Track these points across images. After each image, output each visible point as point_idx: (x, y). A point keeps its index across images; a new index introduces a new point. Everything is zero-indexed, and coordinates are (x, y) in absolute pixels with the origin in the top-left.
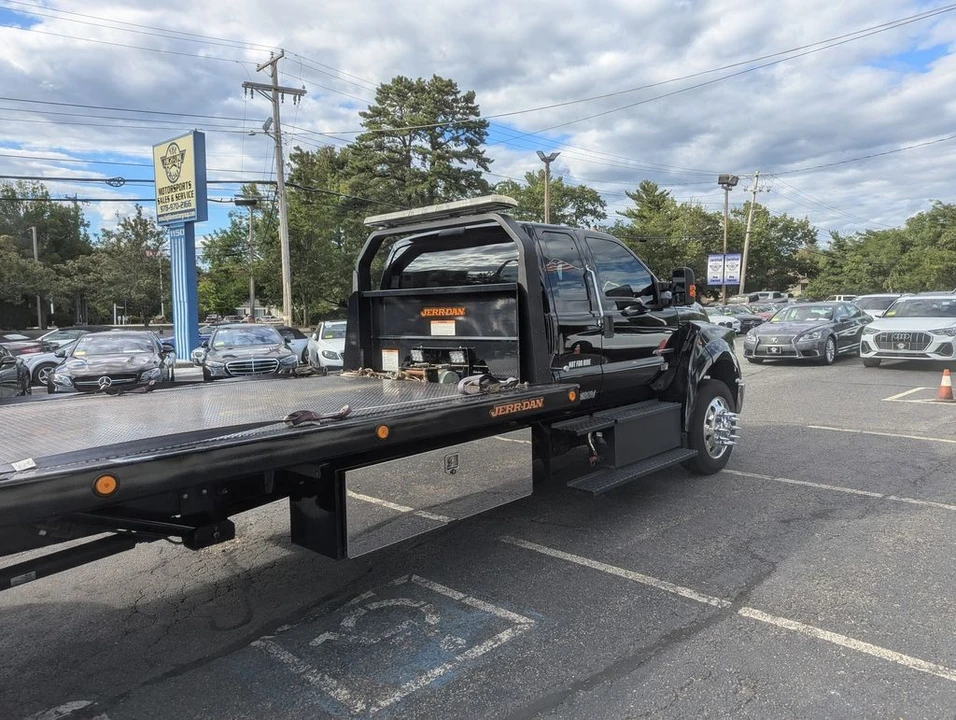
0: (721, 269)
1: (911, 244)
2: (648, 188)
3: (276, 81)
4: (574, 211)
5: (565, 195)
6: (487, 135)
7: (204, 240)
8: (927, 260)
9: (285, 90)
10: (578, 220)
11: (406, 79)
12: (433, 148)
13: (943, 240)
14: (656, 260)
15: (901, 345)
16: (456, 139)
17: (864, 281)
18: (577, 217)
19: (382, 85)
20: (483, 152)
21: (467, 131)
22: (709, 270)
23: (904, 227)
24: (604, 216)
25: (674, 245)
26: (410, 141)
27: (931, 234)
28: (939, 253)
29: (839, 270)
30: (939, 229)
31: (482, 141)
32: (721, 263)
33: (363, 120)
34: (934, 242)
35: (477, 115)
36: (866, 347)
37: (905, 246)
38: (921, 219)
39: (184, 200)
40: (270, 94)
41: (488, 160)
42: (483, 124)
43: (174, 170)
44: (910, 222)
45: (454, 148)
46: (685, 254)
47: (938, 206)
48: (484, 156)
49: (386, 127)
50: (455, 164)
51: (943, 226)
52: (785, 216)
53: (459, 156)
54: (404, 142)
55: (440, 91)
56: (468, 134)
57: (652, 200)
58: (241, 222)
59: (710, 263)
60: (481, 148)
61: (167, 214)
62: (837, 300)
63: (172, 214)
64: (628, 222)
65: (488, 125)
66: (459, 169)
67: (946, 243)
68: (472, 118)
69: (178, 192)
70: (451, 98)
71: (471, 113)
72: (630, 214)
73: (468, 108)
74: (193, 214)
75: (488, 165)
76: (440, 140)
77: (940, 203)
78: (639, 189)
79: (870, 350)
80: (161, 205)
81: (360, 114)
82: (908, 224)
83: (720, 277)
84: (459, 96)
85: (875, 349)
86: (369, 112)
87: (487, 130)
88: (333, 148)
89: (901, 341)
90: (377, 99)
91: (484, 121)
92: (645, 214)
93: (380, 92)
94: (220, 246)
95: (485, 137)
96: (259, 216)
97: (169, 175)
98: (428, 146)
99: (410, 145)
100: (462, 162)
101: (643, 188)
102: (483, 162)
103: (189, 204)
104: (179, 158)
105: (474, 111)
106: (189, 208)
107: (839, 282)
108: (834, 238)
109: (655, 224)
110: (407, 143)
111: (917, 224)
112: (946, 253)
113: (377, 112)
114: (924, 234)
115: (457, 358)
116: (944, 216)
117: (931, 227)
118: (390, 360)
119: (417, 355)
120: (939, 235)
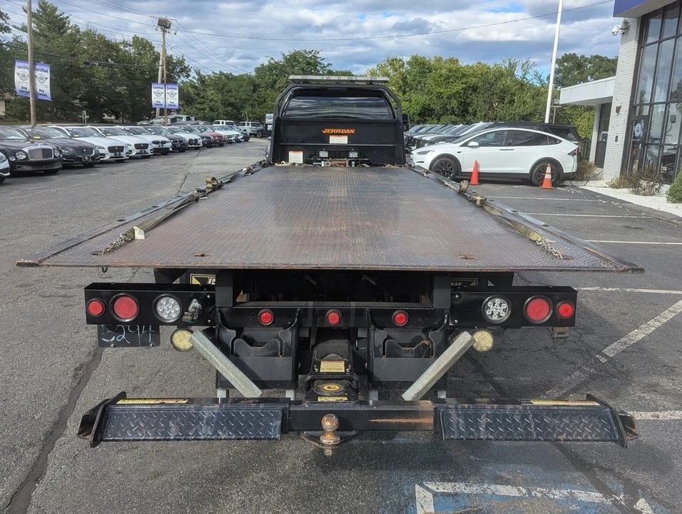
0: (163, 95)
1: (258, 86)
2: (46, 9)
8: (270, 98)
13: (277, 85)
17: (220, 110)
22: (153, 95)
23: (253, 73)
27: (271, 80)
28: (276, 94)
29: (203, 100)
30: (275, 77)
32: (163, 91)
37: (256, 87)
38: (263, 68)
44: (257, 70)
47: (272, 61)
51: (276, 75)
59: (153, 90)
62: (221, 124)
67: (279, 88)
77: (273, 59)
78: (38, 8)
82: (256, 71)
83: (162, 101)
107: (203, 109)
108: (197, 74)
111: (260, 71)
114: (266, 79)
115: (353, 155)
116: (276, 68)
117: (270, 75)
118: (296, 157)
119: (323, 154)
120: (275, 82)
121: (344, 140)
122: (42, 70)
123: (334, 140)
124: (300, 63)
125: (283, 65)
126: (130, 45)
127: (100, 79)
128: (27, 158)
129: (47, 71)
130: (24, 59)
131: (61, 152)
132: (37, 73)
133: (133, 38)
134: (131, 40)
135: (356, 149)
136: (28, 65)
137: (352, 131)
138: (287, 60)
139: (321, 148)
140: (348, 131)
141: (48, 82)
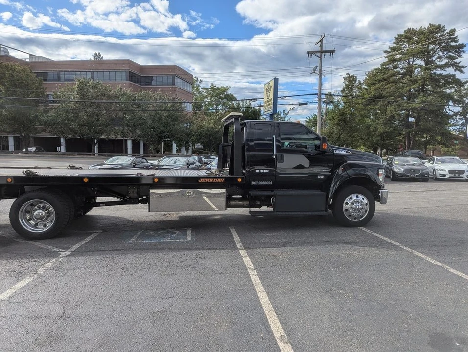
3: (322, 49)
6: (464, 52)
7: (306, 119)
9: (325, 52)
11: (413, 29)
12: (426, 64)
16: (440, 58)
20: (459, 62)
26: (413, 62)
31: (460, 56)
33: (385, 55)
35: (457, 41)
40: (319, 55)
41: (463, 67)
42: (461, 46)
43: (269, 94)
45: (438, 63)
48: (460, 64)
49: (397, 57)
50: (439, 72)
56: (450, 54)
60: (458, 60)
61: (266, 112)
65: (465, 46)
66: (441, 74)
68: (453, 44)
69: (269, 103)
70: (439, 35)
71: (452, 41)
73: (450, 39)
75: (462, 69)
76: (431, 59)
80: (265, 108)
81: (384, 52)
84: (445, 32)
86: (389, 50)
87: (464, 49)
90: (394, 43)
91: (462, 44)
93: (396, 39)
94: (313, 122)
95: (462, 54)
96: (331, 106)
98: (423, 64)
102: (459, 68)
104: (270, 89)
105: (455, 40)
106: (271, 109)
110: (411, 63)
113: (393, 49)
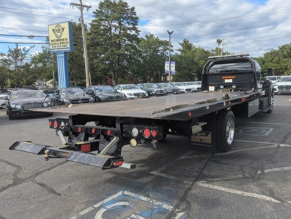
1: (265, 62)
2: (186, 42)
3: (81, 3)
4: (163, 48)
5: (160, 43)
6: (138, 22)
8: (270, 66)
9: (84, 6)
10: (164, 52)
12: (120, 26)
13: (274, 61)
14: (190, 66)
15: (284, 89)
16: (128, 23)
18: (164, 51)
19: (101, 2)
20: (137, 28)
21: (131, 20)
23: (263, 56)
24: (173, 51)
25: (195, 61)
26: (111, 23)
28: (273, 65)
30: (273, 57)
31: (137, 24)
34: (272, 61)
35: (136, 15)
36: (275, 89)
38: (268, 53)
39: (64, 44)
40: (79, 7)
41: (139, 31)
42: (137, 18)
43: (59, 34)
44: (265, 55)
45: (128, 26)
46: (199, 64)
48: (138, 29)
49: (103, 18)
50: (129, 32)
51: (274, 56)
52: (227, 52)
53: (130, 29)
54: (109, 23)
55: (123, 6)
56: (132, 21)
57: (187, 46)
58: (46, 50)
60: (137, 27)
61: (55, 49)
63: (58, 49)
64: (179, 53)
65: (139, 19)
66: (130, 34)
67: (275, 61)
68: (134, 16)
69: (61, 41)
70: (126, 8)
72: (180, 50)
73: (132, 12)
74: (68, 49)
75: (139, 33)
76: (122, 23)
77: (273, 49)
78: (183, 42)
79: (276, 90)
80: (52, 45)
81: (93, 12)
84: (129, 8)
85: (278, 90)
86: (96, 12)
87: (138, 20)
88: (75, 23)
89: (284, 88)
90: (99, 7)
91: (137, 17)
92: (185, 50)
93: (100, 4)
95: (137, 23)
97: (56, 36)
98: (117, 25)
99: (111, 24)
100: (131, 32)
101: (184, 41)
102: (137, 31)
103: (67, 46)
104: (62, 30)
105: (134, 13)
106: (66, 47)
109: (189, 53)
110: (110, 23)
111: (266, 55)
112: (275, 65)
113: (99, 12)
114: (269, 59)
115: (234, 87)
116: (274, 53)
117: (270, 56)
118: (212, 88)
119: (222, 87)
120: (273, 59)
121: (230, 81)
122: (173, 64)
123: (227, 81)
124: (286, 49)
125: (278, 51)
126: (214, 51)
127: (201, 65)
128: (155, 93)
129: (174, 64)
130: (168, 60)
131: (166, 91)
132: (172, 65)
133: (216, 48)
134: (215, 49)
135: (236, 84)
136: (169, 62)
137: (234, 77)
138: (281, 49)
139: (221, 85)
140: (232, 77)
141: (174, 68)
